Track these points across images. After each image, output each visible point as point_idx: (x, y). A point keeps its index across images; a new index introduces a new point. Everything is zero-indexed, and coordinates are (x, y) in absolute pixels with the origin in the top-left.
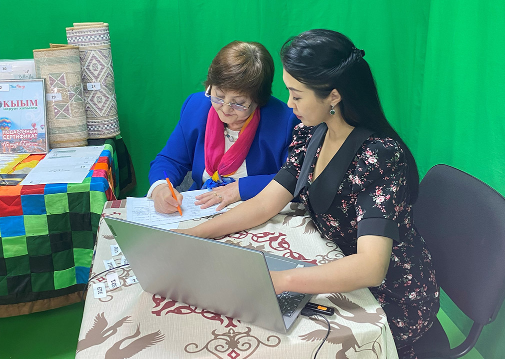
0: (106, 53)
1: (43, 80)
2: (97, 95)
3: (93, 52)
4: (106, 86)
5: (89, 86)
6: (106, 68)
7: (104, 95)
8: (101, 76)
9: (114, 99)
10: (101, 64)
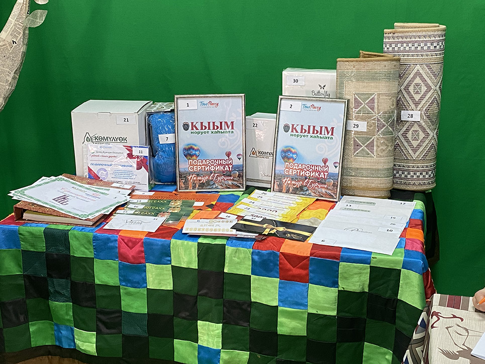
0: (436, 68)
1: (346, 101)
2: (412, 129)
3: (418, 67)
4: (428, 117)
5: (405, 115)
6: (432, 91)
7: (424, 130)
8: (423, 102)
9: (435, 136)
10: (427, 85)
